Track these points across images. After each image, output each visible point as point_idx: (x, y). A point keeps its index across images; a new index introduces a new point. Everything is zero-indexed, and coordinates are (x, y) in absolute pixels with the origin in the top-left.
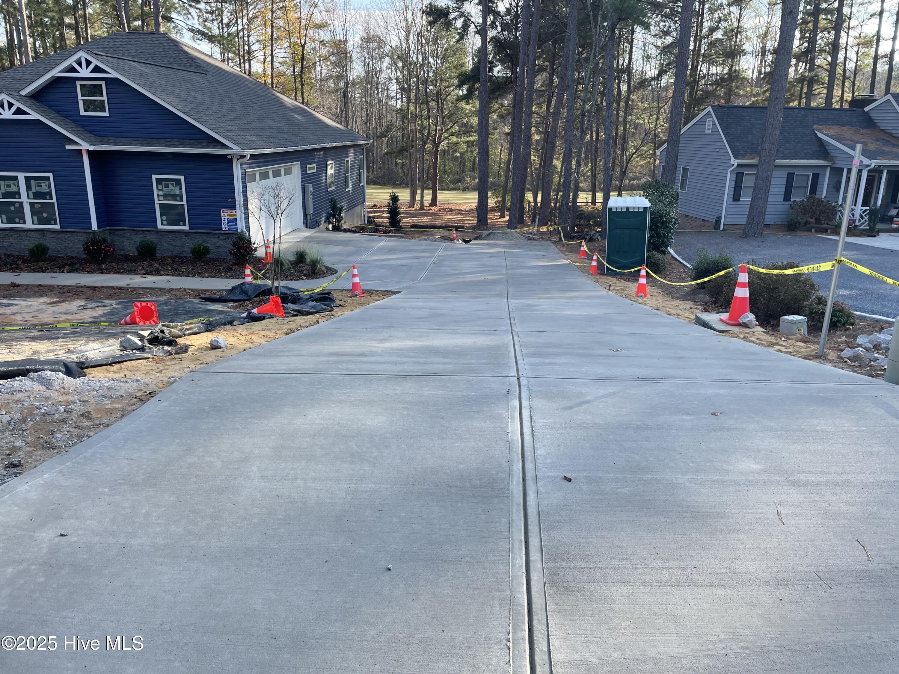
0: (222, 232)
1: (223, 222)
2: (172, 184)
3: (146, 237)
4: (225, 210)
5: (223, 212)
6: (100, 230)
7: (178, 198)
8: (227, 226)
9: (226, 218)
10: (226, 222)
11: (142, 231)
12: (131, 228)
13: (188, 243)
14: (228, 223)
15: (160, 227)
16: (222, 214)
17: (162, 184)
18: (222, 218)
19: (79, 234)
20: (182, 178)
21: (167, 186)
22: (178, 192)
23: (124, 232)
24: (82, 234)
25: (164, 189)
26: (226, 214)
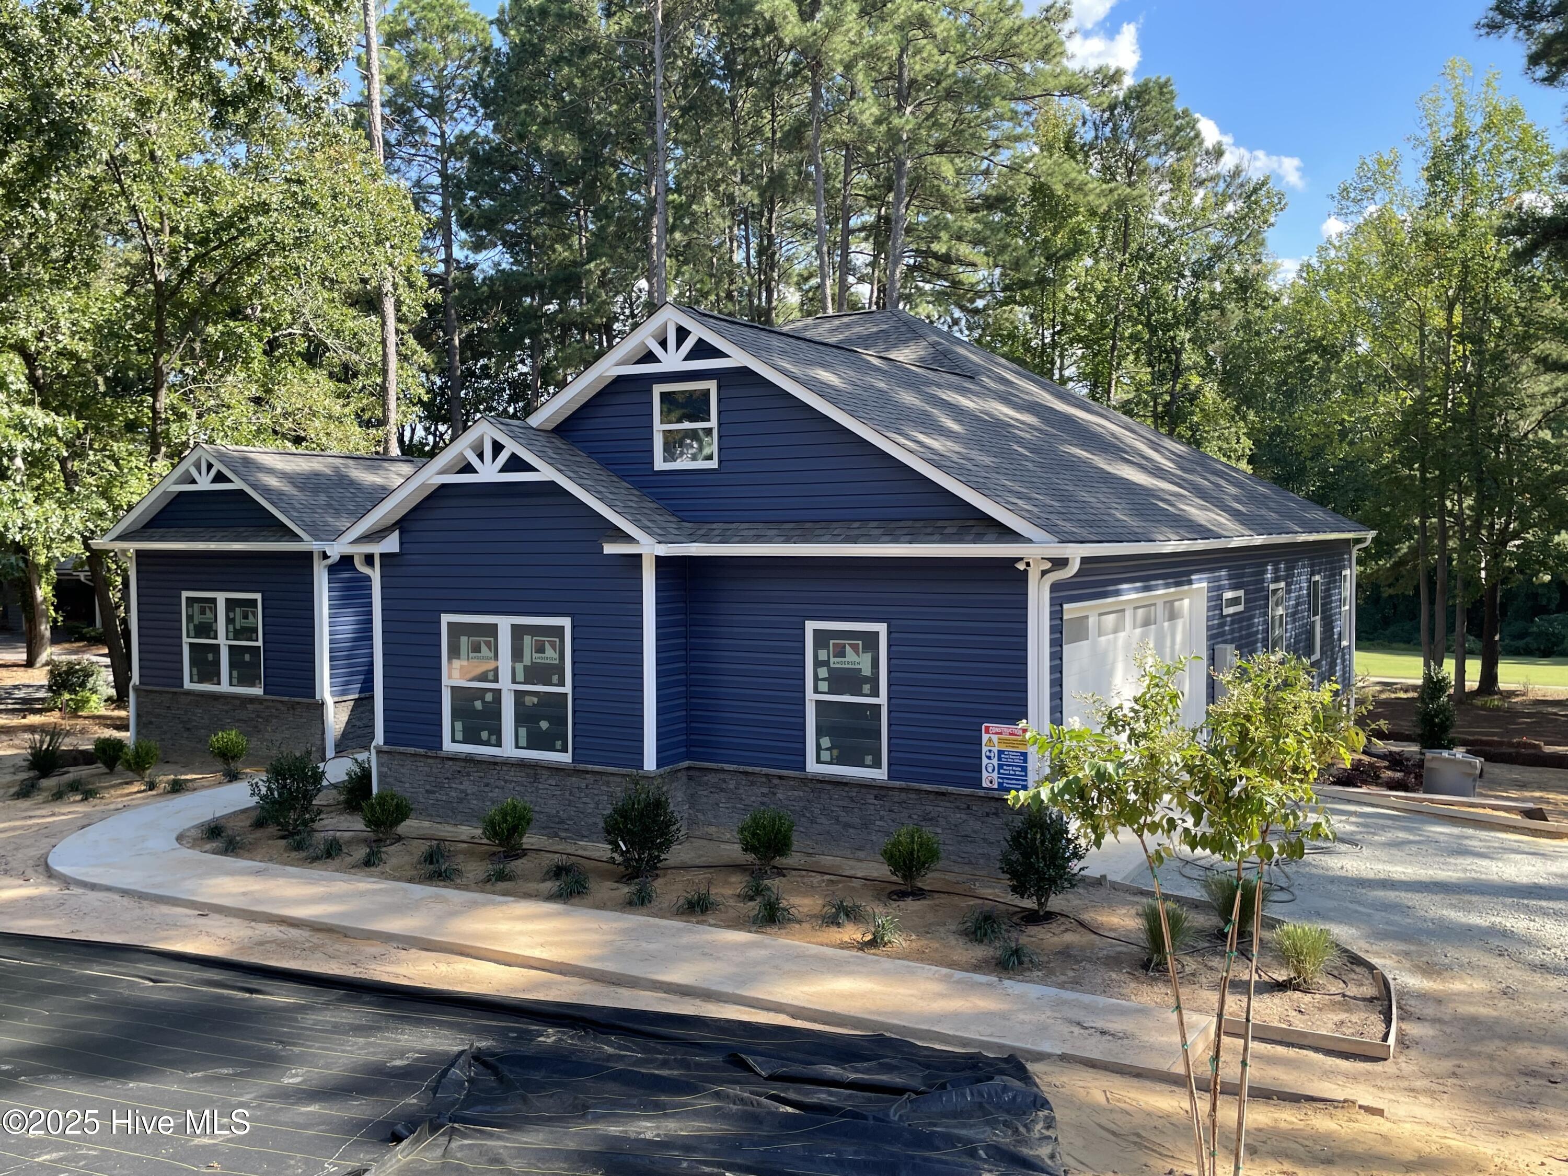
0: (981, 793)
1: (985, 761)
2: (855, 648)
3: (775, 794)
4: (995, 727)
5: (987, 732)
6: (662, 770)
7: (866, 688)
8: (995, 775)
9: (995, 750)
10: (995, 762)
11: (767, 775)
12: (741, 768)
13: (882, 819)
14: (1000, 766)
15: (812, 766)
16: (985, 737)
17: (827, 647)
18: (985, 749)
19: (611, 779)
20: (881, 628)
21: (841, 653)
22: (867, 671)
23: (722, 776)
24: (619, 780)
25: (832, 660)
26: (995, 738)
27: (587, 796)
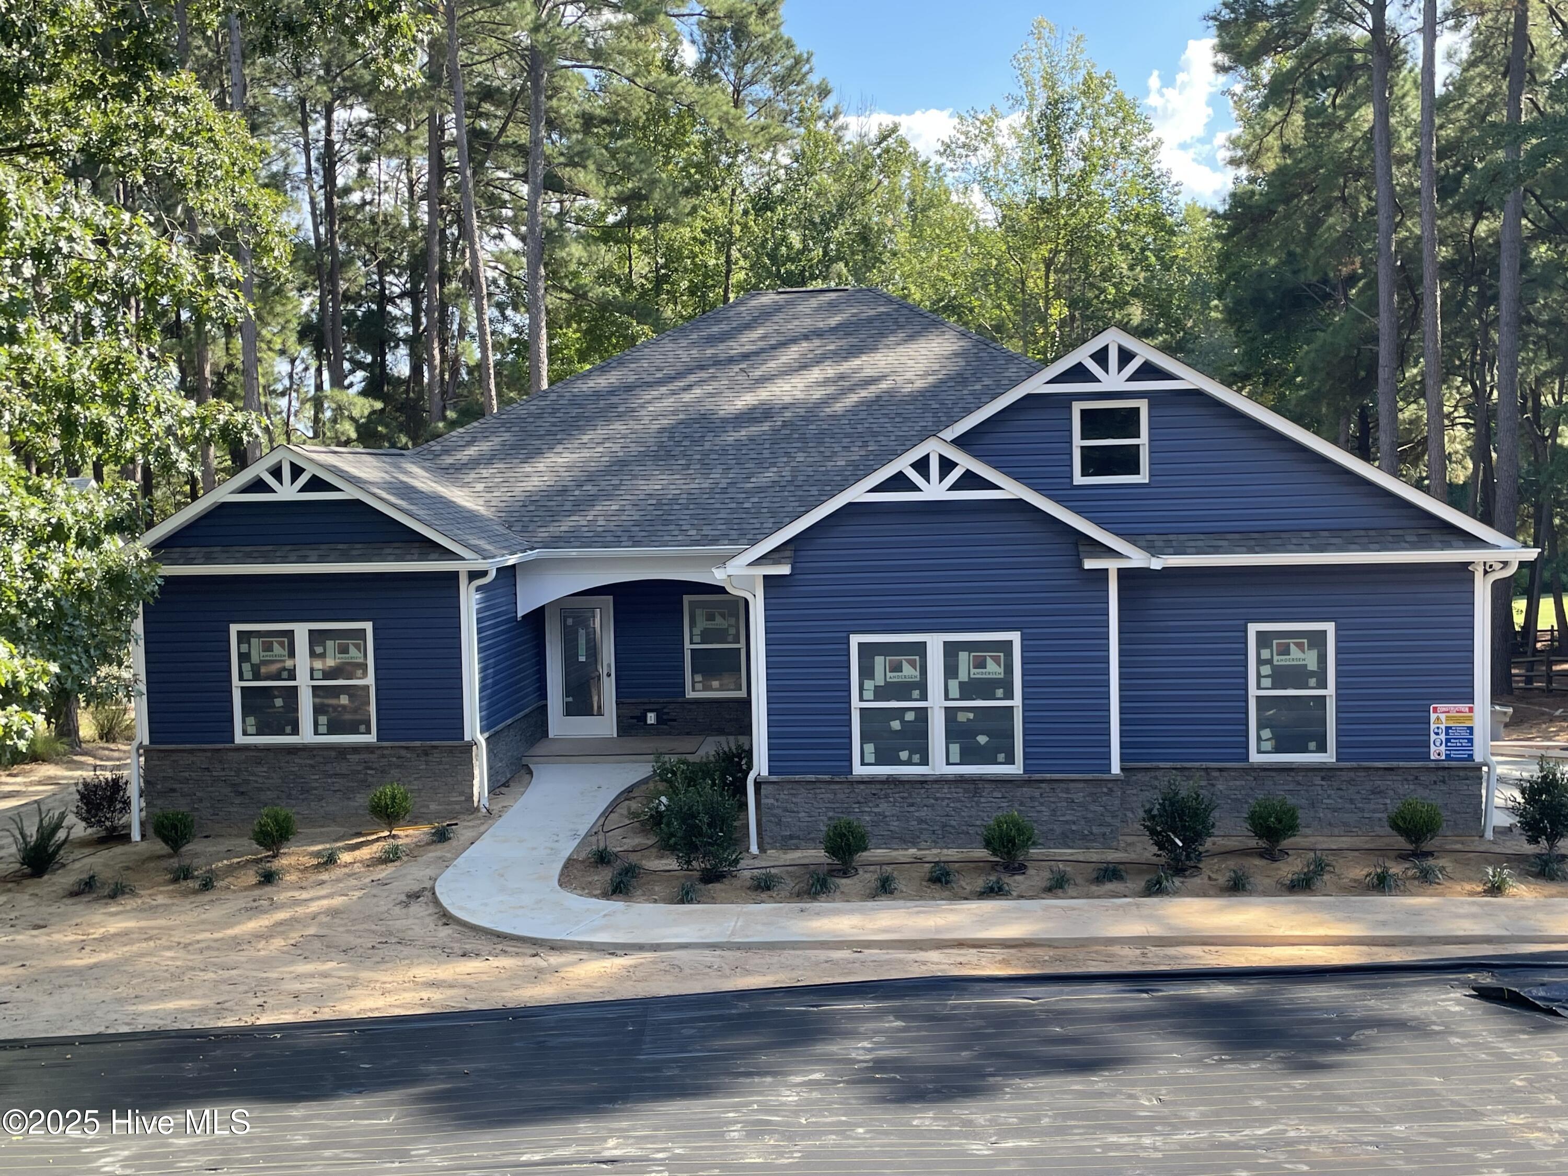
0: (1432, 765)
1: (1433, 737)
2: (1300, 646)
3: (1213, 785)
4: (1442, 707)
5: (1435, 710)
7: (1313, 682)
8: (1443, 748)
9: (1443, 727)
10: (1443, 737)
11: (1206, 769)
12: (1178, 765)
13: (1329, 797)
14: (1448, 740)
15: (1255, 757)
16: (1433, 716)
17: (1270, 647)
18: (1433, 726)
19: (1072, 785)
20: (1330, 628)
21: (1285, 651)
22: (1313, 666)
23: (1153, 774)
24: (1081, 785)
25: (1276, 658)
26: (1443, 717)
27: (1042, 804)
